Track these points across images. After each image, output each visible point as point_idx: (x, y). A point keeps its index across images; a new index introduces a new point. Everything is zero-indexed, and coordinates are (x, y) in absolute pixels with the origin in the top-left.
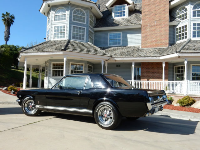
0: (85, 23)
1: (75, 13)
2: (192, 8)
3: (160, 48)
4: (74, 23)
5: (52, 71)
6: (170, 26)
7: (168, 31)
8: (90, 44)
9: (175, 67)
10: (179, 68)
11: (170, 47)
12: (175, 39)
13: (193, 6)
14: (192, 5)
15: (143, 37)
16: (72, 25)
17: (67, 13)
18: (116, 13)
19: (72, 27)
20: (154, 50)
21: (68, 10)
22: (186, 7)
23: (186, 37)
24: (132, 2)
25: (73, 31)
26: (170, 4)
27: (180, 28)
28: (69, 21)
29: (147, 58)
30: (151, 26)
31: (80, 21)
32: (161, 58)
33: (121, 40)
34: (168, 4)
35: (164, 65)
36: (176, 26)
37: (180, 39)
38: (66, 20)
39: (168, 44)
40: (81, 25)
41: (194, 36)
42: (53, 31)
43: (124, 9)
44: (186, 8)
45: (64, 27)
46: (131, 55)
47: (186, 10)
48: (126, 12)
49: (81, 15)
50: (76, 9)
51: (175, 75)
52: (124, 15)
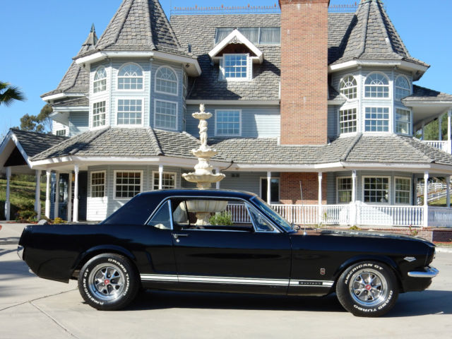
0: (177, 95)
1: (159, 75)
2: (364, 82)
3: (313, 146)
4: (158, 96)
5: (115, 188)
6: (329, 106)
7: (326, 117)
8: (188, 135)
9: (337, 178)
10: (344, 181)
11: (329, 144)
12: (338, 129)
13: (365, 78)
14: (365, 76)
15: (283, 125)
16: (155, 100)
17: (146, 76)
18: (227, 69)
19: (155, 104)
20: (303, 150)
21: (148, 70)
22: (355, 77)
23: (355, 129)
24: (261, 53)
25: (157, 111)
26: (329, 69)
27: (346, 112)
28: (149, 91)
29: (293, 166)
30: (298, 105)
31: (169, 91)
32: (317, 167)
33: (241, 125)
34: (326, 68)
35: (320, 178)
36: (339, 106)
37: (346, 131)
38: (143, 90)
39: (326, 140)
40: (169, 97)
41: (367, 129)
42: (116, 108)
43: (245, 63)
44: (355, 80)
45: (139, 102)
46: (266, 159)
47: (355, 83)
48: (248, 69)
49: (169, 79)
50: (161, 67)
51: (337, 193)
52: (244, 75)
